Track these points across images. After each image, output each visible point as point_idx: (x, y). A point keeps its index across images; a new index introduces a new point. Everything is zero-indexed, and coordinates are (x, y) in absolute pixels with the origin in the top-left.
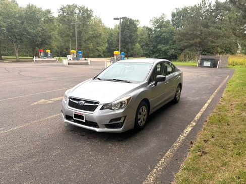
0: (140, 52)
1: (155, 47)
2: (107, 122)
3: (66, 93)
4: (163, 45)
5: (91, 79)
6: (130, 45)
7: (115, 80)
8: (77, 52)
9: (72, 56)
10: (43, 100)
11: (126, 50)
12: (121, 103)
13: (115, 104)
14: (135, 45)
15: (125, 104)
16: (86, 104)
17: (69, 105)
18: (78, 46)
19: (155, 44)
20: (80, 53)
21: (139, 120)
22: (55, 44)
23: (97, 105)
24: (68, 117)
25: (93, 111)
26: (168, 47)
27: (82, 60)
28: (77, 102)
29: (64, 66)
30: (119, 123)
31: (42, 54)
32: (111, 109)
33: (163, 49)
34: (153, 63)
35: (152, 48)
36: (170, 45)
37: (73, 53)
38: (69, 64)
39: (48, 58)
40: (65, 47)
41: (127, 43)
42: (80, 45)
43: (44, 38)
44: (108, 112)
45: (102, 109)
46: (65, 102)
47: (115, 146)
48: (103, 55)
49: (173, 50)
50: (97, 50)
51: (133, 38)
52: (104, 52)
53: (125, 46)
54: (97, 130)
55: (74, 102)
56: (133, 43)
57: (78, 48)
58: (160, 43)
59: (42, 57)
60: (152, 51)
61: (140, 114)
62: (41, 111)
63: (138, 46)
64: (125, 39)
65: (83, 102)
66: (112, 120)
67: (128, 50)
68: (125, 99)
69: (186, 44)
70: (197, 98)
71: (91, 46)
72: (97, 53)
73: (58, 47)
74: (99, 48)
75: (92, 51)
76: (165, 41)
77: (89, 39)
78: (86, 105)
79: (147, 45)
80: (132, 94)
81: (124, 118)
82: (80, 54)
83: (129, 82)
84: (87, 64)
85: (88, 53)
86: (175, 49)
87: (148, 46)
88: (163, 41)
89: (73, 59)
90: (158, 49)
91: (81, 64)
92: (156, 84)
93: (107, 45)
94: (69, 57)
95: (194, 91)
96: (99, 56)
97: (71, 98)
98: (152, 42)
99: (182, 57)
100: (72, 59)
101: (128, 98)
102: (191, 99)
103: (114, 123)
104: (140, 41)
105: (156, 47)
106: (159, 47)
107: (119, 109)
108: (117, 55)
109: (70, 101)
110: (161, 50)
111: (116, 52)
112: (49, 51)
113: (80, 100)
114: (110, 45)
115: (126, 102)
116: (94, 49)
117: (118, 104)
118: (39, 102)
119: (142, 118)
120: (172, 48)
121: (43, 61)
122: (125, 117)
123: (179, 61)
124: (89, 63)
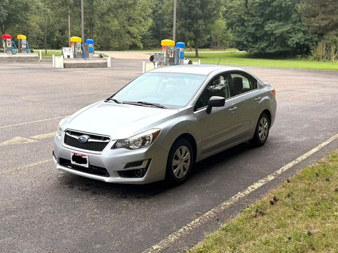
0: (226, 38)
1: (259, 26)
2: (122, 168)
3: (61, 123)
4: (277, 23)
5: (102, 102)
6: (201, 22)
7: (141, 104)
8: (85, 41)
9: (72, 49)
10: (18, 138)
11: (192, 34)
12: (144, 139)
13: (135, 141)
14: (213, 23)
15: (149, 140)
16: (90, 140)
17: (65, 142)
18: (85, 26)
19: (259, 20)
20: (90, 42)
21: (175, 167)
22: (35, 21)
23: (107, 141)
24: (63, 162)
25: (101, 151)
26: (288, 27)
27: (94, 57)
28: (77, 137)
29: (55, 70)
30: (139, 170)
31: (8, 43)
32: (129, 148)
33: (278, 32)
34: (208, 75)
35: (252, 30)
36: (295, 23)
37: (75, 43)
38: (65, 66)
39: (20, 52)
40: (57, 27)
41: (195, 19)
42: (90, 25)
43: (12, 10)
44: (123, 153)
45: (114, 147)
46: (59, 137)
47: (133, 204)
48: (141, 45)
49: (300, 35)
50: (129, 32)
51: (209, 7)
52: (144, 37)
53: (191, 24)
54: (107, 179)
55: (72, 138)
56: (209, 17)
57: (85, 32)
58: (270, 17)
59: (9, 49)
60: (253, 35)
61: (177, 158)
62: (16, 155)
63: (221, 23)
64: (191, 9)
65: (86, 137)
66: (128, 165)
67: (197, 33)
68: (149, 133)
69: (325, 23)
70: (304, 138)
71: (115, 24)
72: (128, 41)
73: (42, 28)
74: (134, 30)
75: (117, 35)
76: (283, 14)
77: (109, 10)
78: (90, 142)
79: (242, 22)
80: (162, 126)
81: (147, 161)
82: (91, 45)
83: (162, 108)
84: (105, 65)
85: (108, 41)
86: (304, 32)
87: (243, 25)
88: (278, 14)
89: (75, 56)
90: (266, 31)
91: (91, 66)
92: (209, 111)
93: (150, 22)
94: (67, 51)
95: (306, 126)
96: (134, 47)
97: (68, 131)
98: (253, 16)
99: (320, 50)
100: (72, 56)
101: (154, 131)
102: (292, 140)
103: (131, 168)
104: (226, 12)
105: (262, 26)
106: (269, 26)
107: (140, 148)
108: (167, 48)
109: (66, 135)
110: (272, 34)
111: (165, 42)
112: (23, 37)
113: (82, 134)
114: (159, 22)
115: (151, 137)
116: (123, 31)
117: (139, 140)
118: (11, 141)
119: (181, 165)
120: (299, 30)
121: (10, 60)
122: (150, 160)
123: (315, 59)
124: (109, 65)
